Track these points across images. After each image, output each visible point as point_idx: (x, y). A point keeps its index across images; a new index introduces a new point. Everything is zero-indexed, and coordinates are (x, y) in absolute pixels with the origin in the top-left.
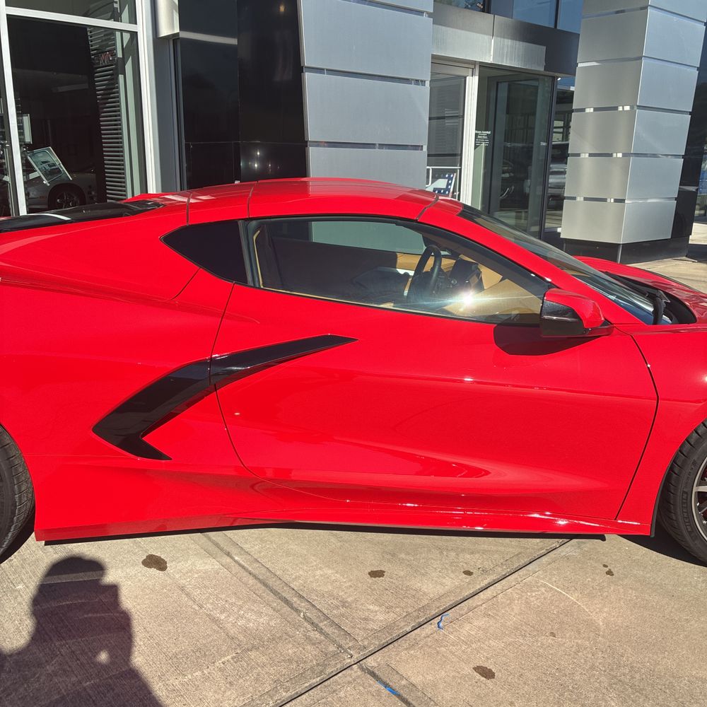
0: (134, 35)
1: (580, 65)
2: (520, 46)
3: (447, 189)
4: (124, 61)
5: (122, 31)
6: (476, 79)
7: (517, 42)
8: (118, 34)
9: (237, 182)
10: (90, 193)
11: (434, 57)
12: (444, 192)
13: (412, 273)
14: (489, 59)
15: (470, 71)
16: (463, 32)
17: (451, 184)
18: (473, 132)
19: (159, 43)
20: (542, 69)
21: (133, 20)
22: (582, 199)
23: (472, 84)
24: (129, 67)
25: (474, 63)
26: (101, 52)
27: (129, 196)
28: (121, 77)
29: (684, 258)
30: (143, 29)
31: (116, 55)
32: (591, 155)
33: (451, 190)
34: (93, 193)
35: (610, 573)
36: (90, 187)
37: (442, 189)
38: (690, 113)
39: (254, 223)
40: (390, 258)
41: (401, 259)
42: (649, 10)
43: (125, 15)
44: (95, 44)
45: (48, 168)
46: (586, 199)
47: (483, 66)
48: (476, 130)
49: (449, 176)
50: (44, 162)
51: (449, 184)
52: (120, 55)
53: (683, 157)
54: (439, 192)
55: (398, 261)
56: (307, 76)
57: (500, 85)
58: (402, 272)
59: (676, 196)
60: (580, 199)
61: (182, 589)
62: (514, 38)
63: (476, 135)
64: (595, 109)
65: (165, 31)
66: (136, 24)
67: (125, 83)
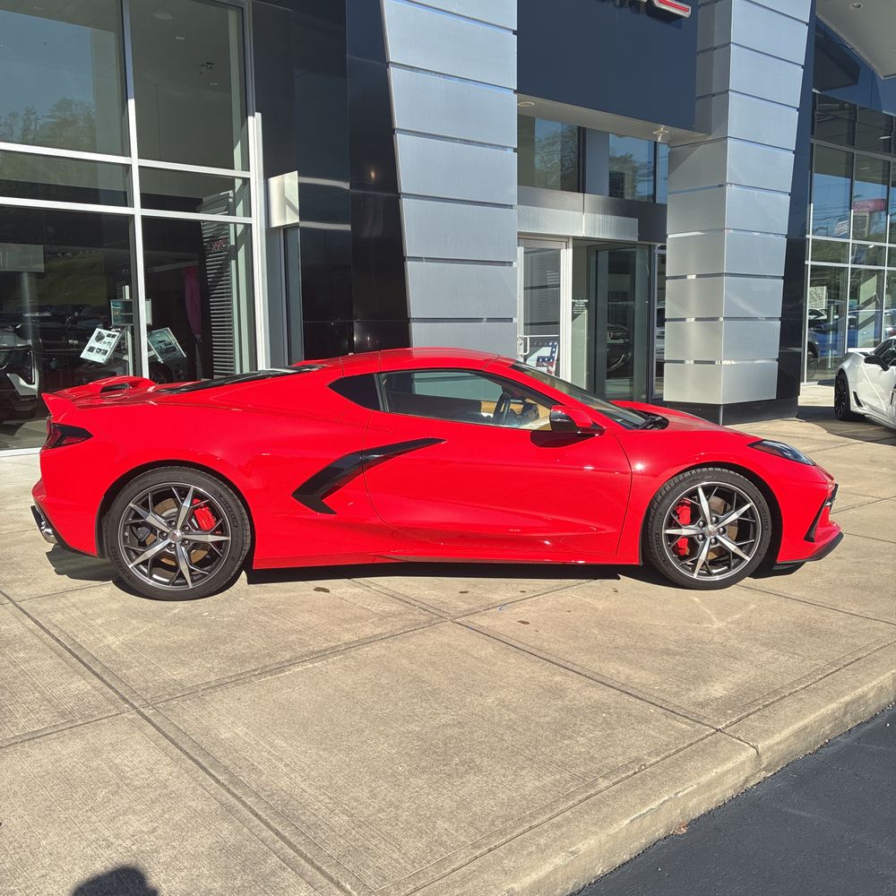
0: (248, 227)
1: (669, 236)
2: (612, 219)
3: (551, 357)
4: (236, 248)
5: (235, 224)
6: (570, 251)
7: (609, 216)
8: (232, 226)
9: (350, 354)
10: (177, 372)
11: (519, 233)
12: (549, 360)
13: (492, 415)
14: (582, 233)
15: (564, 244)
16: (553, 210)
17: (555, 352)
18: (570, 300)
19: (270, 232)
20: (636, 240)
21: (248, 213)
22: (692, 362)
23: (567, 257)
24: (241, 254)
25: (568, 237)
26: (214, 239)
27: (238, 372)
28: (233, 262)
29: (795, 419)
30: (257, 222)
31: (229, 243)
32: (697, 319)
33: (556, 358)
34: (181, 372)
35: (616, 591)
36: (178, 365)
37: (545, 357)
38: (783, 278)
39: (383, 375)
40: (477, 405)
41: (484, 406)
42: (728, 187)
43: (240, 209)
44: (207, 233)
45: (163, 346)
46: (696, 362)
47: (575, 239)
48: (573, 298)
49: (553, 344)
50: (160, 342)
51: (552, 352)
52: (233, 243)
53: (780, 319)
54: (544, 360)
55: (483, 407)
56: (409, 265)
57: (599, 253)
58: (485, 415)
59: (777, 357)
60: (689, 362)
61: (342, 598)
62: (605, 213)
63: (573, 304)
64: (698, 276)
65: (276, 222)
66: (251, 216)
67: (238, 267)
